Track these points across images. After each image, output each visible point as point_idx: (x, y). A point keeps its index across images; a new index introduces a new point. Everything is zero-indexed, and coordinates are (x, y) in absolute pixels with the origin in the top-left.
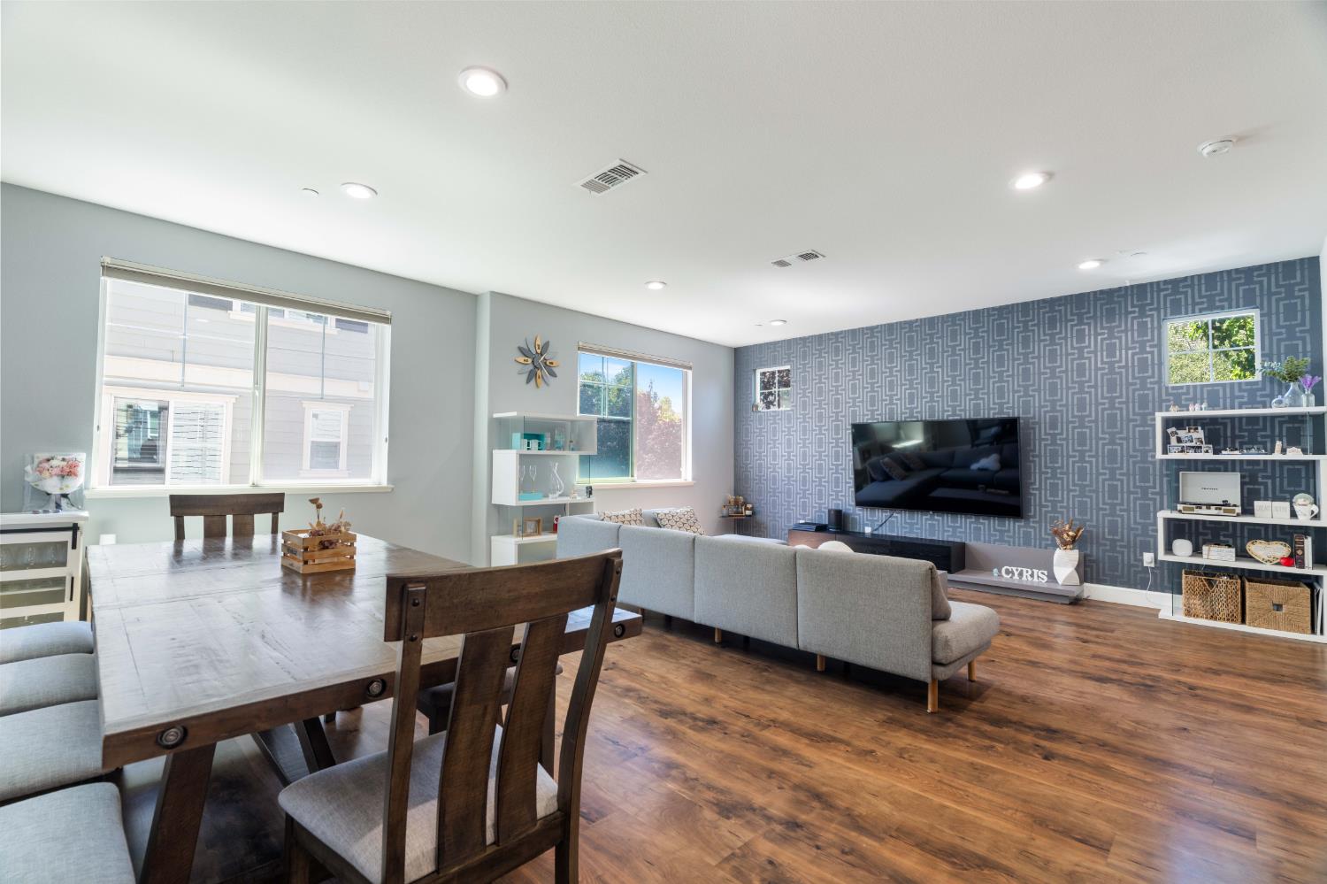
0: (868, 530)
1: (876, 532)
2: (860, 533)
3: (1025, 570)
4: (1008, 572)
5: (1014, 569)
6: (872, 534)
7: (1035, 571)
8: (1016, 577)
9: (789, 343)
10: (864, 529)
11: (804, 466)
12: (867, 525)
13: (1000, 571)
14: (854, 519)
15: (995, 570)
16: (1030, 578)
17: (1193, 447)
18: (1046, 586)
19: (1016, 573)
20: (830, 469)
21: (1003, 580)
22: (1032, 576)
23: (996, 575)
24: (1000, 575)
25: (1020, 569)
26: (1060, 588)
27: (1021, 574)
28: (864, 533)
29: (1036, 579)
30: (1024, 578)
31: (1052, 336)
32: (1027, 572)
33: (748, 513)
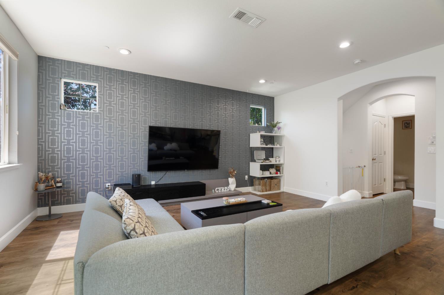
0: (153, 183)
1: (157, 183)
2: (148, 185)
3: (222, 188)
4: (217, 190)
5: (219, 188)
6: (156, 185)
7: (225, 187)
8: (220, 191)
9: (97, 69)
10: (151, 183)
11: (110, 149)
12: (153, 181)
13: (215, 190)
14: (145, 178)
15: (213, 190)
16: (224, 191)
17: (262, 143)
18: (228, 193)
19: (220, 190)
20: (129, 151)
21: (216, 194)
22: (224, 190)
23: (213, 192)
24: (215, 192)
25: (221, 188)
26: (233, 192)
27: (221, 189)
28: (151, 185)
29: (225, 191)
30: (222, 191)
31: (226, 102)
32: (223, 188)
33: (59, 185)
